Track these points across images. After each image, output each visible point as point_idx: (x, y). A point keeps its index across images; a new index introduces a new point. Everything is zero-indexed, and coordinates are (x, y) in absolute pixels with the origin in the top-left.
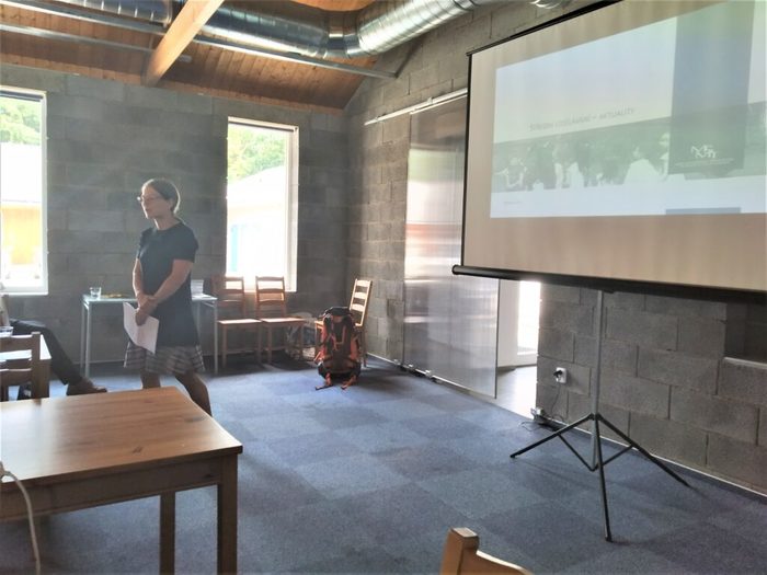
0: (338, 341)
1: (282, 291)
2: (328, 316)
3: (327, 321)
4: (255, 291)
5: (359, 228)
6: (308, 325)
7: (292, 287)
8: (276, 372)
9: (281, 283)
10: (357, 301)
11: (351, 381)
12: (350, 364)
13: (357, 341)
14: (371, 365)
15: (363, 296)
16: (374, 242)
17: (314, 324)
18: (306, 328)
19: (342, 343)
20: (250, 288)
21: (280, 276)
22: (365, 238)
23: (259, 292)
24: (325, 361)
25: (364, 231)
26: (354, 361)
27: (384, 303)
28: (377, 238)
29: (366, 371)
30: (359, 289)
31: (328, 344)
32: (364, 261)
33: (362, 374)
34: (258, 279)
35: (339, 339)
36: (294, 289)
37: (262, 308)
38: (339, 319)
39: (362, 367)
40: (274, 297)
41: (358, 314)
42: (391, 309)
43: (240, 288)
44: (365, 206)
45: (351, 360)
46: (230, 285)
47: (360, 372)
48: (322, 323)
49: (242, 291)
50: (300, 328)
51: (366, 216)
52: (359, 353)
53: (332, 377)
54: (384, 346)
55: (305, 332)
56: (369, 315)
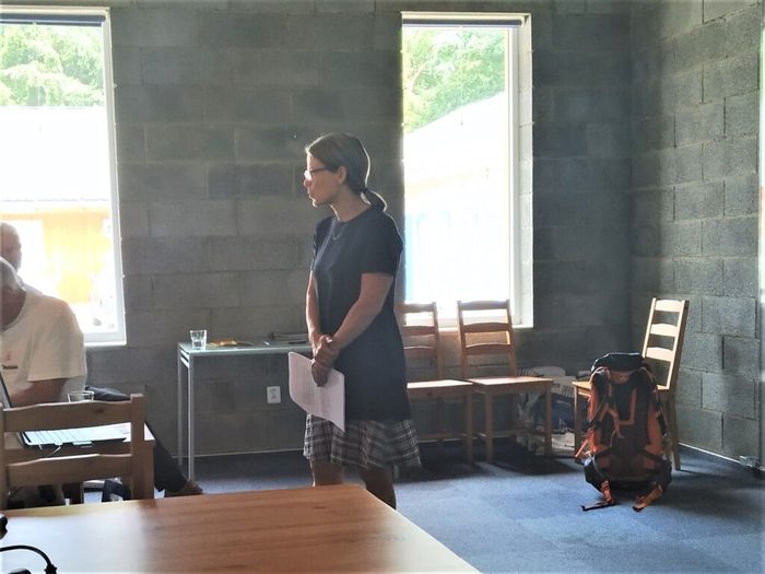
0: (621, 418)
1: (507, 327)
2: (600, 371)
3: (597, 381)
4: (456, 329)
5: (656, 197)
6: (558, 391)
7: (525, 319)
8: (503, 477)
9: (503, 312)
10: (657, 341)
11: (652, 495)
12: (649, 464)
13: (660, 419)
14: (688, 467)
15: (670, 330)
16: (687, 222)
17: (570, 389)
18: (555, 396)
19: (631, 422)
20: (448, 323)
21: (502, 299)
22: (669, 217)
23: (465, 329)
24: (597, 456)
25: (667, 202)
26: (657, 458)
27: (713, 342)
28: (694, 213)
29: (680, 478)
30: (660, 317)
31: (603, 426)
32: (668, 262)
33: (673, 483)
34: (462, 307)
35: (624, 415)
36: (528, 323)
37: (472, 359)
38: (623, 377)
39: (674, 472)
40: (492, 338)
41: (660, 366)
42: (728, 356)
43: (431, 324)
44: (669, 152)
45: (650, 456)
46: (412, 320)
47: (670, 478)
48: (588, 385)
49: (433, 330)
50: (543, 397)
51: (670, 172)
52: (664, 443)
53: (613, 488)
54: (717, 431)
55: (554, 405)
56: (683, 368)
